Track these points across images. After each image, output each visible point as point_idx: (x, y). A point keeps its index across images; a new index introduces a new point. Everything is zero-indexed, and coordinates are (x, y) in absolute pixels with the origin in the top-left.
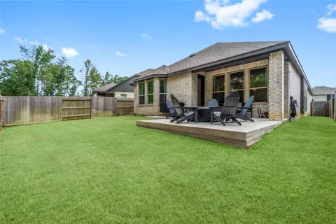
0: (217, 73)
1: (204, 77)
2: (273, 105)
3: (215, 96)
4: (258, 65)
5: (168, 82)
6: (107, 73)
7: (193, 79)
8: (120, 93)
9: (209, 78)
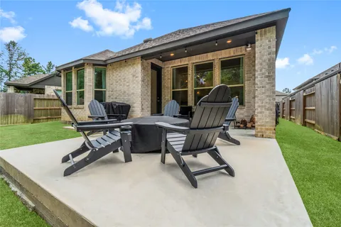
0: (178, 63)
1: (161, 68)
2: (261, 113)
3: (175, 96)
4: (232, 54)
5: (108, 73)
6: (50, 63)
7: (144, 68)
8: (54, 88)
9: (168, 69)
